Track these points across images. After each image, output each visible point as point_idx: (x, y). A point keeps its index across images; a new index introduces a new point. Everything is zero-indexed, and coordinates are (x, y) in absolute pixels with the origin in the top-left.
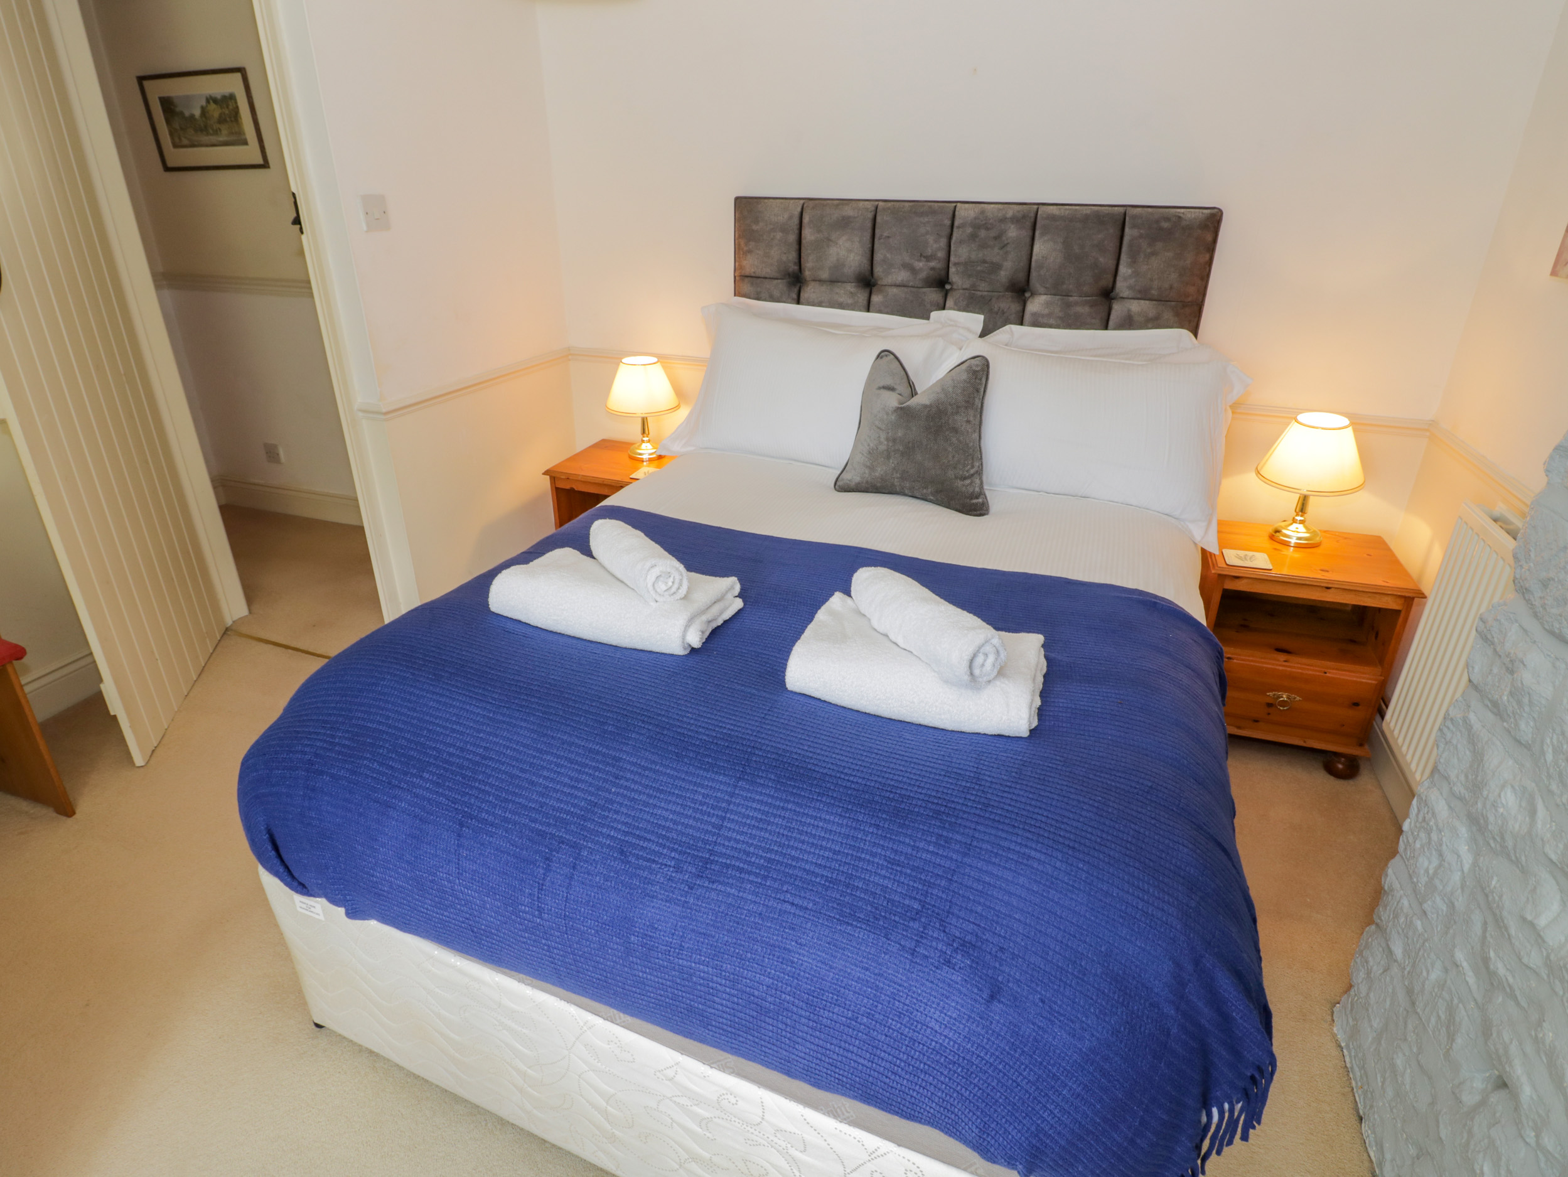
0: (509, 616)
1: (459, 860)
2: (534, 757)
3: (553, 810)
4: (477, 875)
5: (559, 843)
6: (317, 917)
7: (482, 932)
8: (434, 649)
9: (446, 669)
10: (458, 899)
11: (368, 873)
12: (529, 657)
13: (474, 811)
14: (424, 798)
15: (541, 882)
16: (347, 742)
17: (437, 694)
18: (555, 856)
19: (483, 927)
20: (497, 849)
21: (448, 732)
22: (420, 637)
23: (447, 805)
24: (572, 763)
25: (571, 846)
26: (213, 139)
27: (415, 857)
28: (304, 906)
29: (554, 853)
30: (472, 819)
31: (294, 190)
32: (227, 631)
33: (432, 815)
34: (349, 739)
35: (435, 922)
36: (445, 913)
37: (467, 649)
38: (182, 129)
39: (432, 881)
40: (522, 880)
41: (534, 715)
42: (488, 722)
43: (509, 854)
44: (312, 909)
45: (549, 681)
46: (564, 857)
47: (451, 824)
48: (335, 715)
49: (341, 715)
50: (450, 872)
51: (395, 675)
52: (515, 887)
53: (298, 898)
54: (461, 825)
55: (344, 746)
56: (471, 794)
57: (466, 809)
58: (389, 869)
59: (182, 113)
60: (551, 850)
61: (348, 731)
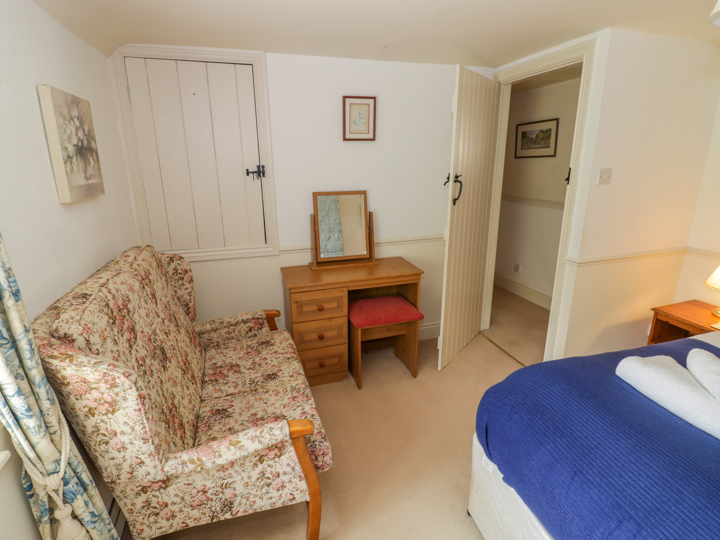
0: (626, 380)
1: (568, 490)
2: (626, 462)
3: (630, 497)
4: (575, 503)
5: (629, 517)
6: (489, 470)
7: (566, 532)
8: (582, 381)
9: (587, 394)
10: (560, 508)
11: (521, 468)
12: (634, 407)
13: (584, 471)
14: (560, 450)
15: (612, 531)
16: (531, 405)
17: (579, 404)
18: (624, 522)
19: (568, 530)
20: (591, 498)
21: (580, 425)
22: (576, 372)
23: (570, 460)
24: (648, 478)
25: (636, 523)
26: (537, 146)
27: (546, 475)
28: (486, 462)
29: (625, 521)
30: (582, 474)
31: (571, 166)
32: (480, 332)
33: (562, 460)
34: (532, 404)
35: (543, 510)
36: (551, 510)
37: (599, 388)
38: (526, 143)
39: (551, 491)
40: (600, 523)
41: (631, 440)
42: (603, 430)
43: (597, 504)
44: (488, 466)
45: (644, 426)
46: (630, 527)
47: (570, 470)
48: (528, 391)
49: (531, 392)
50: (562, 493)
51: (561, 385)
52: (595, 523)
53: (485, 458)
54: (575, 474)
55: (529, 406)
56: (584, 462)
57: (580, 468)
58: (532, 472)
59: (528, 137)
60: (624, 518)
61: (532, 401)
